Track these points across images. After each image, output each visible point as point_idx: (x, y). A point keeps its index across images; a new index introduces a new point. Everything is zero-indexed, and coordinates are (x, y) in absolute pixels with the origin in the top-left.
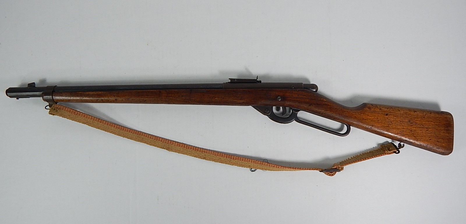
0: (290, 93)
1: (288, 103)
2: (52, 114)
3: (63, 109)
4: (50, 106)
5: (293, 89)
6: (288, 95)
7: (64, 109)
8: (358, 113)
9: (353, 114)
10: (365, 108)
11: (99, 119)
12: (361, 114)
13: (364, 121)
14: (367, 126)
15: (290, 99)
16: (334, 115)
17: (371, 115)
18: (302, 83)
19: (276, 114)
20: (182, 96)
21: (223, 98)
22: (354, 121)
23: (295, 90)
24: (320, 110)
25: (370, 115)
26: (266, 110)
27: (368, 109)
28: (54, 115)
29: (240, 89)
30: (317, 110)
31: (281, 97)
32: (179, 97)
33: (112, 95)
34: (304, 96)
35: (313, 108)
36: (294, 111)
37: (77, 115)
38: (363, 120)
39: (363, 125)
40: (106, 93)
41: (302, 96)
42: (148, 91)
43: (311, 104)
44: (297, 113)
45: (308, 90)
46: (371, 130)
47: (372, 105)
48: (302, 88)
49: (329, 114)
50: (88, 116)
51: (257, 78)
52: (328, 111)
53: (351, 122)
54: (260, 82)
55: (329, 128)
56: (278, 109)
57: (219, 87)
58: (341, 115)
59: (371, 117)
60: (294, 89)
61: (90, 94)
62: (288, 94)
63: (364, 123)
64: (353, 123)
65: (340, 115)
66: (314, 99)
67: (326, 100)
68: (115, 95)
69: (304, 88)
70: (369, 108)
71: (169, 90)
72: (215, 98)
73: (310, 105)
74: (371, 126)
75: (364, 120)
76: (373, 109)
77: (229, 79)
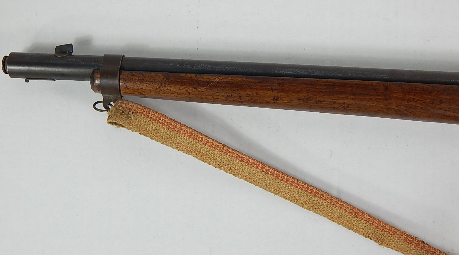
2: (115, 124)
3: (142, 114)
4: (106, 103)
7: (145, 113)
11: (224, 145)
20: (441, 102)
28: (120, 125)
32: (433, 103)
33: (267, 86)
37: (173, 130)
40: (252, 82)
42: (355, 84)
50: (199, 136)
61: (212, 82)
68: (274, 88)
71: (408, 85)
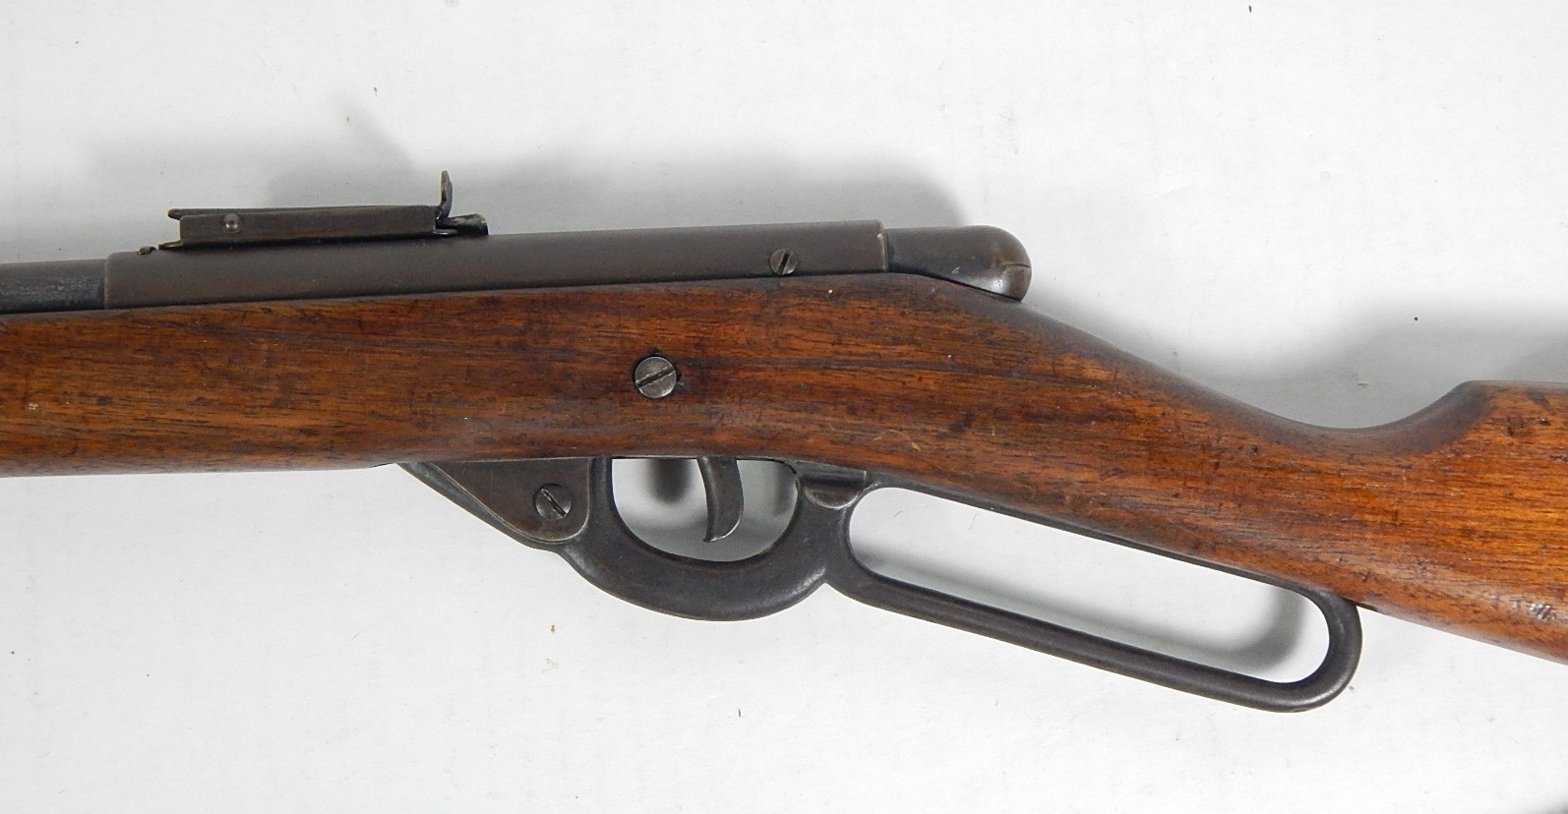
0: (756, 318)
1: (741, 417)
5: (783, 283)
6: (742, 340)
8: (1418, 482)
9: (1368, 493)
10: (1477, 430)
12: (1444, 482)
13: (1472, 551)
14: (1510, 602)
15: (761, 376)
16: (1194, 509)
17: (1538, 495)
18: (876, 228)
19: (642, 529)
21: (102, 401)
22: (1386, 560)
23: (799, 293)
24: (1059, 474)
25: (1527, 494)
26: (538, 491)
27: (1506, 439)
29: (273, 306)
30: (1023, 467)
31: (674, 364)
34: (897, 342)
35: (984, 448)
36: (809, 494)
38: (1465, 542)
39: (1474, 595)
41: (870, 348)
43: (968, 421)
44: (850, 510)
45: (934, 286)
46: (1544, 636)
47: (1539, 396)
48: (880, 271)
49: (1145, 500)
51: (446, 197)
52: (1135, 473)
53: (1359, 564)
54: (475, 230)
55: (1167, 638)
56: (668, 483)
57: (59, 295)
58: (1260, 503)
59: (1533, 514)
60: (794, 282)
62: (740, 333)
63: (1475, 570)
64: (1381, 581)
65: (1252, 508)
66: (990, 372)
67: (1102, 375)
69: (895, 269)
70: (1516, 427)
72: (25, 399)
73: (958, 430)
74: (1541, 590)
75: (1477, 544)
76: (1550, 430)
77: (173, 214)
